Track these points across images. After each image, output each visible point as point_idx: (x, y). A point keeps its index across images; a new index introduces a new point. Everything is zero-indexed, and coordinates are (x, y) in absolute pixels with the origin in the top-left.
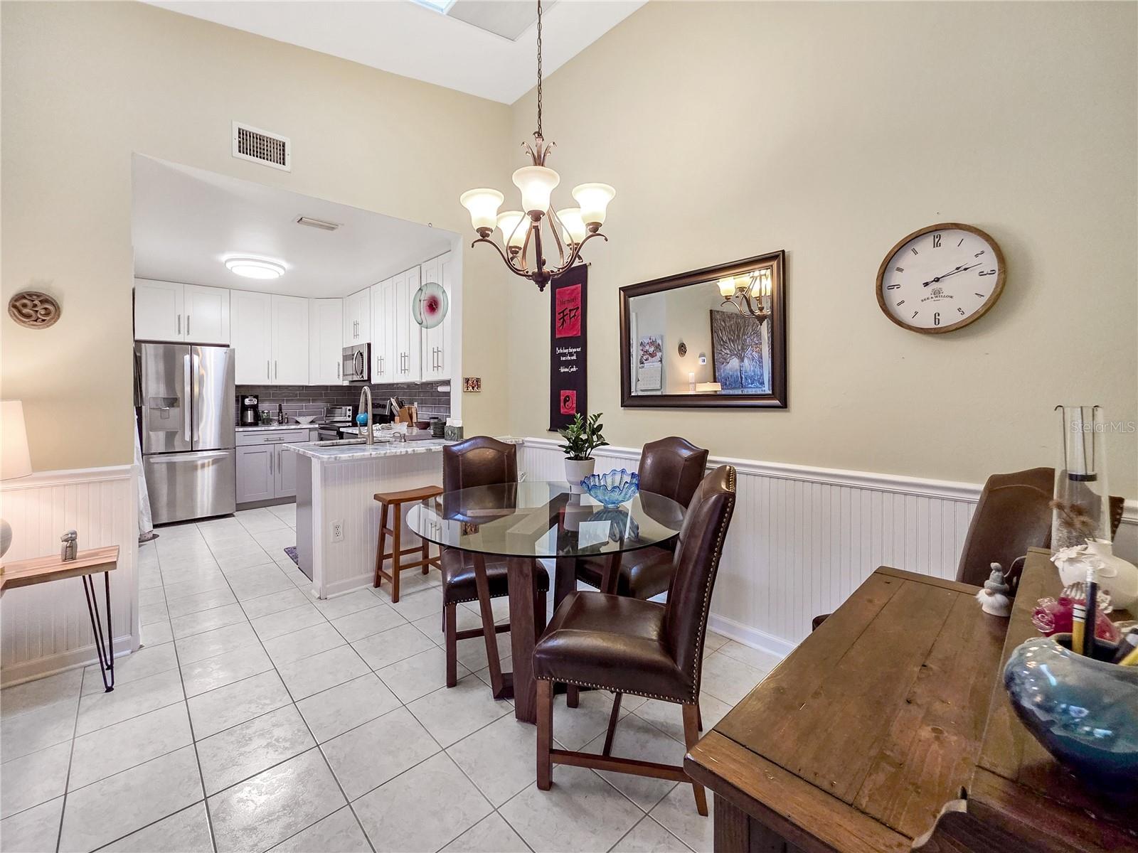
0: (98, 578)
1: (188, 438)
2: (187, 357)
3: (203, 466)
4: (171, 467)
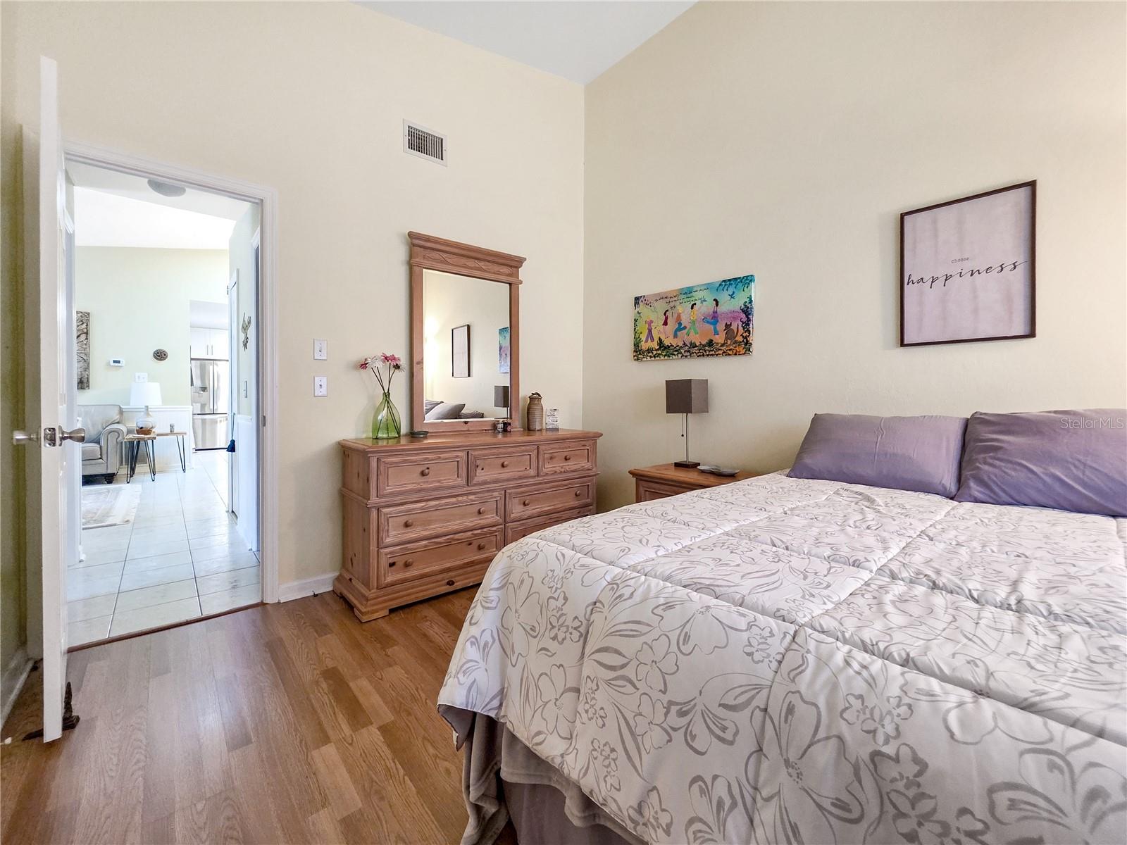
0: (180, 437)
1: (212, 407)
2: (211, 367)
3: (221, 421)
4: (204, 421)
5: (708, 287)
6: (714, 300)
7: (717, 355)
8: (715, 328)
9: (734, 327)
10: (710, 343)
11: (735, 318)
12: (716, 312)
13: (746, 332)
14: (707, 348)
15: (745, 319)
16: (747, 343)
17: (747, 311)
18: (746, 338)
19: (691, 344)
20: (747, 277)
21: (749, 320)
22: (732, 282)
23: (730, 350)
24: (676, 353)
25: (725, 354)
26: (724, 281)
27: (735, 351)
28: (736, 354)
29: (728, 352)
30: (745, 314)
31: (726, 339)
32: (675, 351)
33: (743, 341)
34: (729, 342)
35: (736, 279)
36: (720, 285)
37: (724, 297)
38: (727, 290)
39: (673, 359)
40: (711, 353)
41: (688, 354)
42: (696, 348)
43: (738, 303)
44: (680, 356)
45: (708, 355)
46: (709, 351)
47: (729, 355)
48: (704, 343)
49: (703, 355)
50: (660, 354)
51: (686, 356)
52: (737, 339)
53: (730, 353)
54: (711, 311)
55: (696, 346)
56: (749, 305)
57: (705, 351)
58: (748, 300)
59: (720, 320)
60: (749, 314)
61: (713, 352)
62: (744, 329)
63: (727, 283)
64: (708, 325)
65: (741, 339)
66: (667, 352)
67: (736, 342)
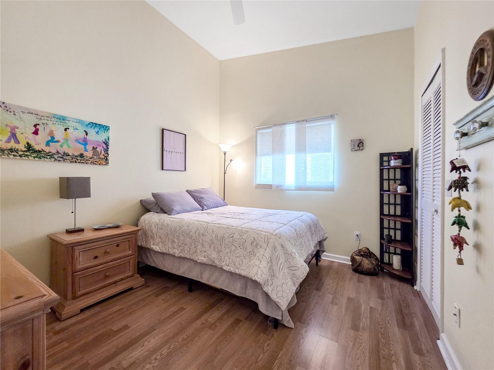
5: (80, 122)
6: (85, 131)
7: (87, 163)
8: (85, 148)
9: (99, 149)
10: (82, 155)
11: (99, 145)
12: (86, 139)
13: (106, 154)
14: (78, 158)
15: (105, 147)
16: (107, 160)
17: (106, 143)
18: (106, 157)
19: (64, 153)
20: (107, 126)
21: (108, 148)
22: (97, 125)
23: (96, 162)
24: (49, 157)
25: (93, 163)
26: (92, 123)
27: (99, 163)
28: (100, 164)
29: (95, 162)
30: (106, 144)
31: (93, 155)
32: (48, 155)
33: (104, 158)
34: (95, 157)
35: (100, 125)
36: (89, 124)
37: (92, 132)
38: (94, 128)
39: (45, 160)
40: (82, 161)
41: (62, 159)
42: (69, 157)
43: (102, 137)
44: (53, 160)
45: (79, 162)
46: (80, 160)
47: (95, 164)
48: (76, 154)
49: (76, 162)
50: (29, 155)
51: (59, 161)
52: (100, 156)
53: (96, 163)
54: (83, 137)
55: (69, 156)
56: (108, 141)
57: (77, 159)
58: (107, 138)
59: (88, 143)
60: (108, 145)
61: (84, 161)
62: (105, 152)
63: (94, 125)
64: (79, 145)
65: (103, 157)
66: (38, 155)
67: (100, 158)
